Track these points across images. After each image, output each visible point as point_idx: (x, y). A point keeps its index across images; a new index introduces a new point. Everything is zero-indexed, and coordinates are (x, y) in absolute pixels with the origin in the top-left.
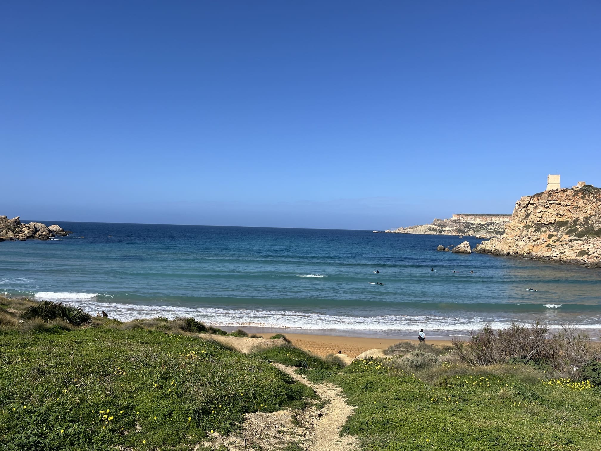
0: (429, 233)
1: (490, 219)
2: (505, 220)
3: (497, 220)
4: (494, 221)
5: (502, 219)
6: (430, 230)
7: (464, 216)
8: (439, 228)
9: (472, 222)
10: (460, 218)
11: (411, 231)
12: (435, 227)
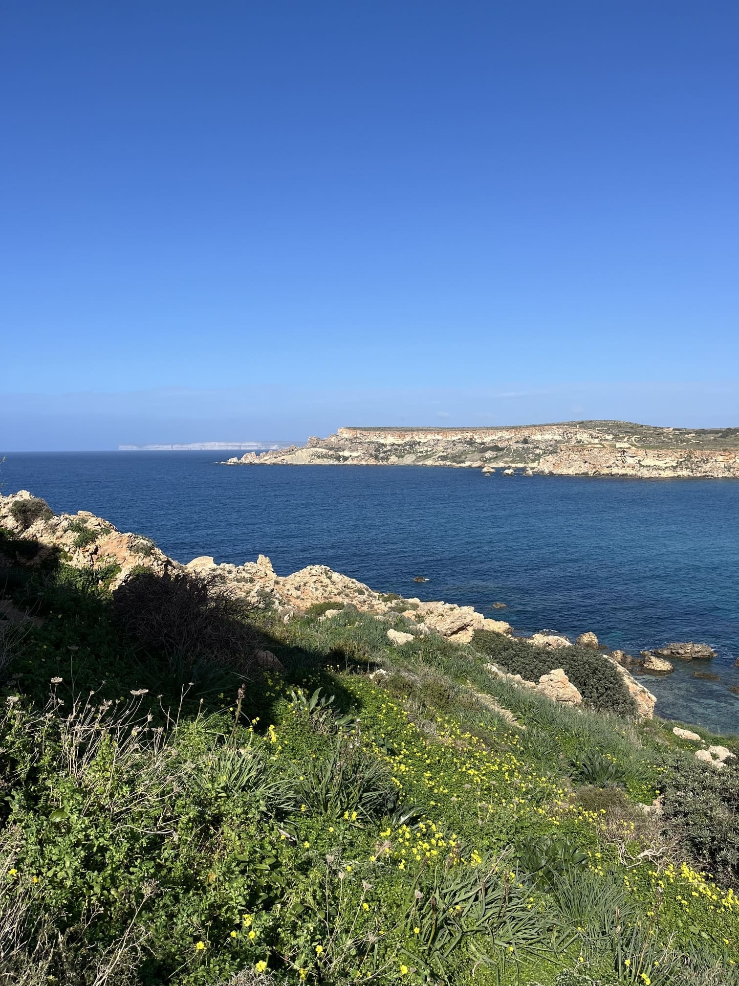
0: (318, 461)
1: (411, 436)
2: (434, 438)
3: (421, 438)
4: (417, 439)
5: (430, 437)
6: (319, 457)
7: (364, 433)
8: (331, 453)
9: (382, 441)
10: (359, 435)
11: (289, 459)
12: (324, 451)
